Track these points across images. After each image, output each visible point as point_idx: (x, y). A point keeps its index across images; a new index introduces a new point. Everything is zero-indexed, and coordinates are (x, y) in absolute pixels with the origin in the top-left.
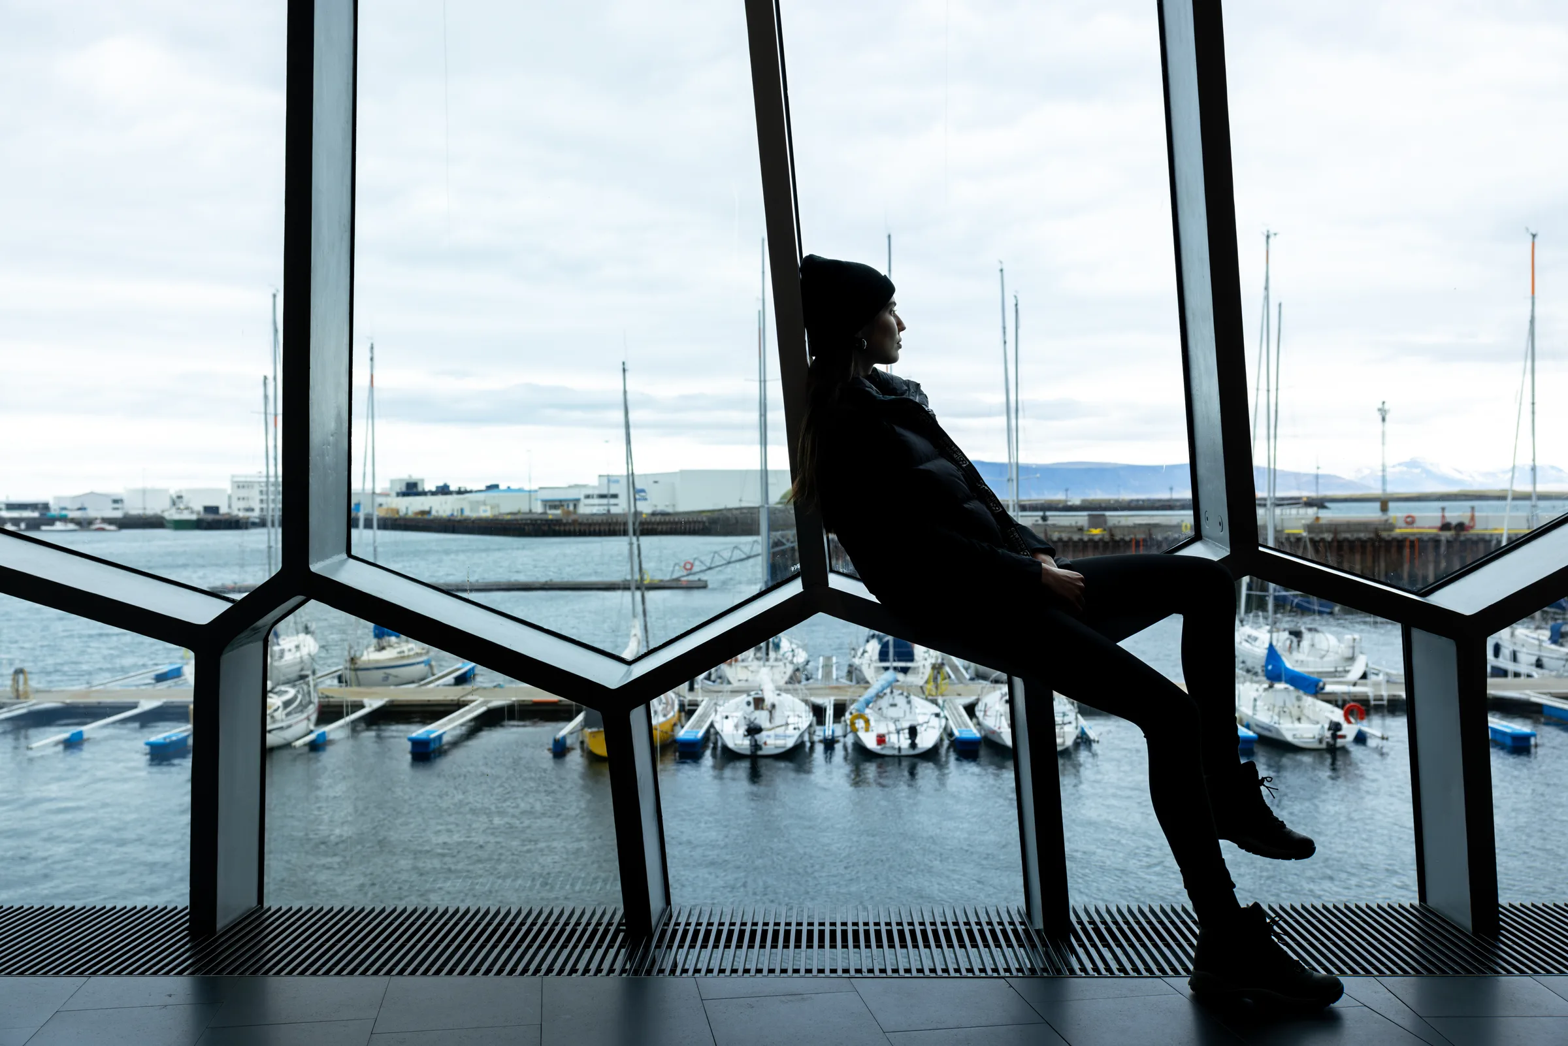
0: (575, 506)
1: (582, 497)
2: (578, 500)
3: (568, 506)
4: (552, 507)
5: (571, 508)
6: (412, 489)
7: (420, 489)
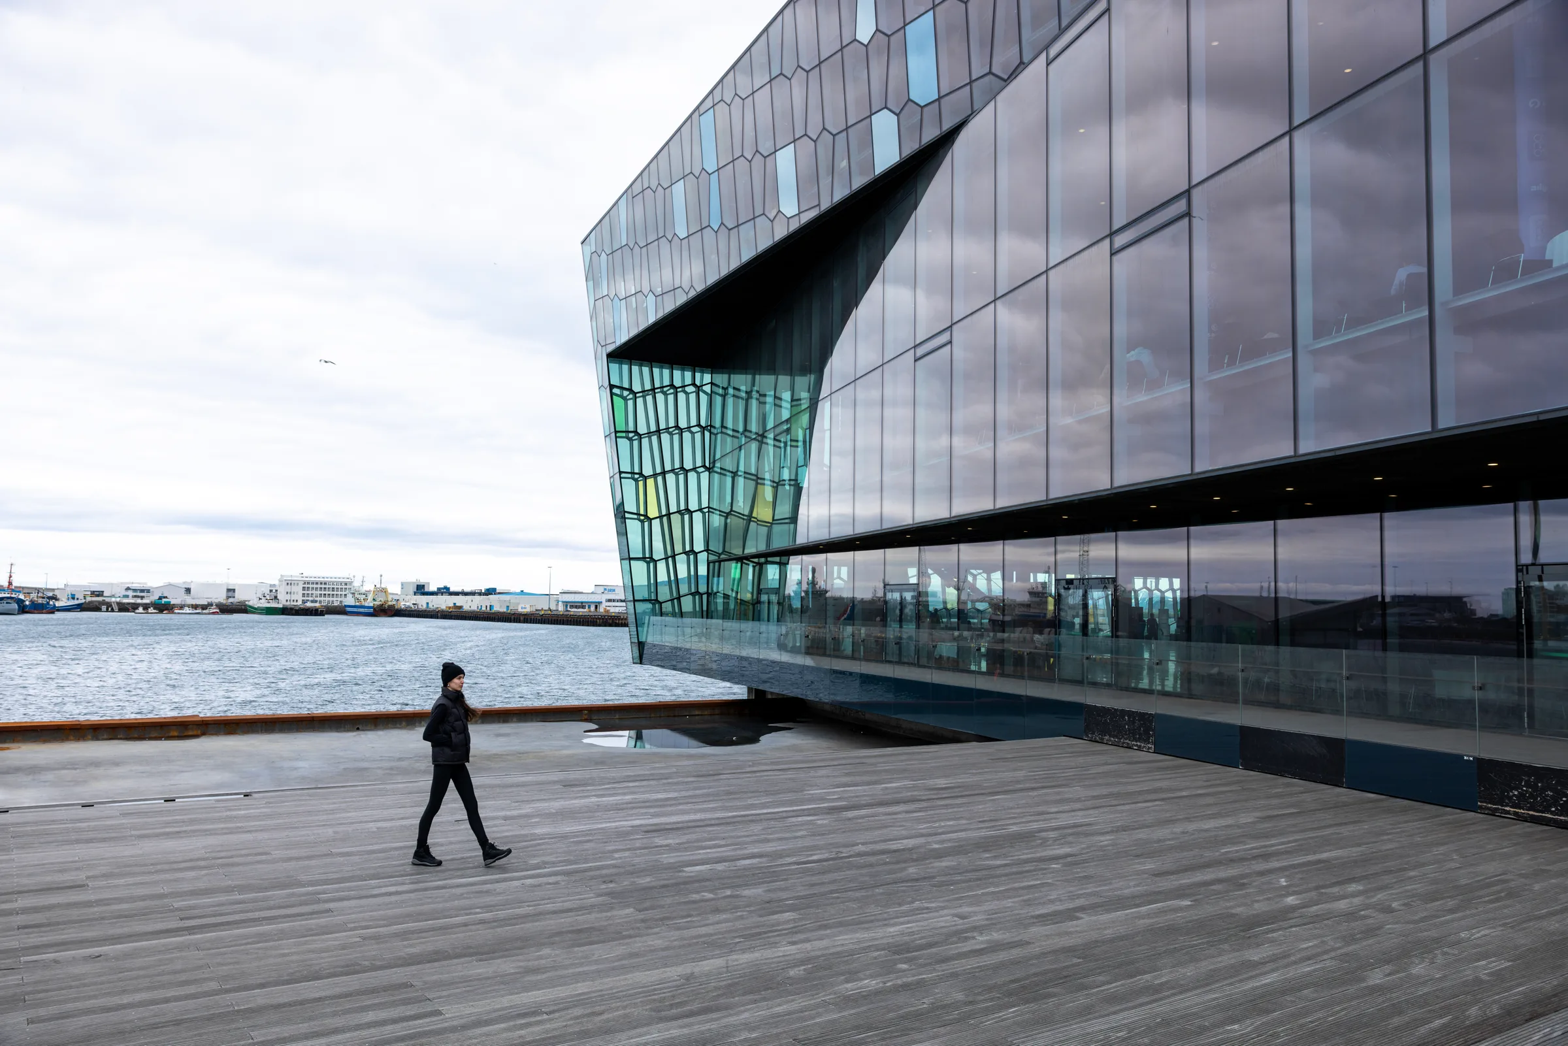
0: (596, 607)
1: (604, 601)
2: (600, 603)
3: (589, 607)
4: (572, 607)
5: (593, 608)
6: (421, 590)
7: (426, 590)
